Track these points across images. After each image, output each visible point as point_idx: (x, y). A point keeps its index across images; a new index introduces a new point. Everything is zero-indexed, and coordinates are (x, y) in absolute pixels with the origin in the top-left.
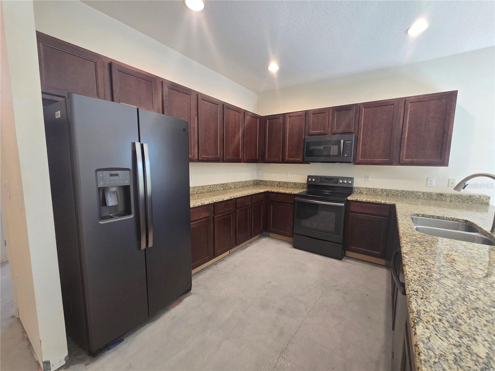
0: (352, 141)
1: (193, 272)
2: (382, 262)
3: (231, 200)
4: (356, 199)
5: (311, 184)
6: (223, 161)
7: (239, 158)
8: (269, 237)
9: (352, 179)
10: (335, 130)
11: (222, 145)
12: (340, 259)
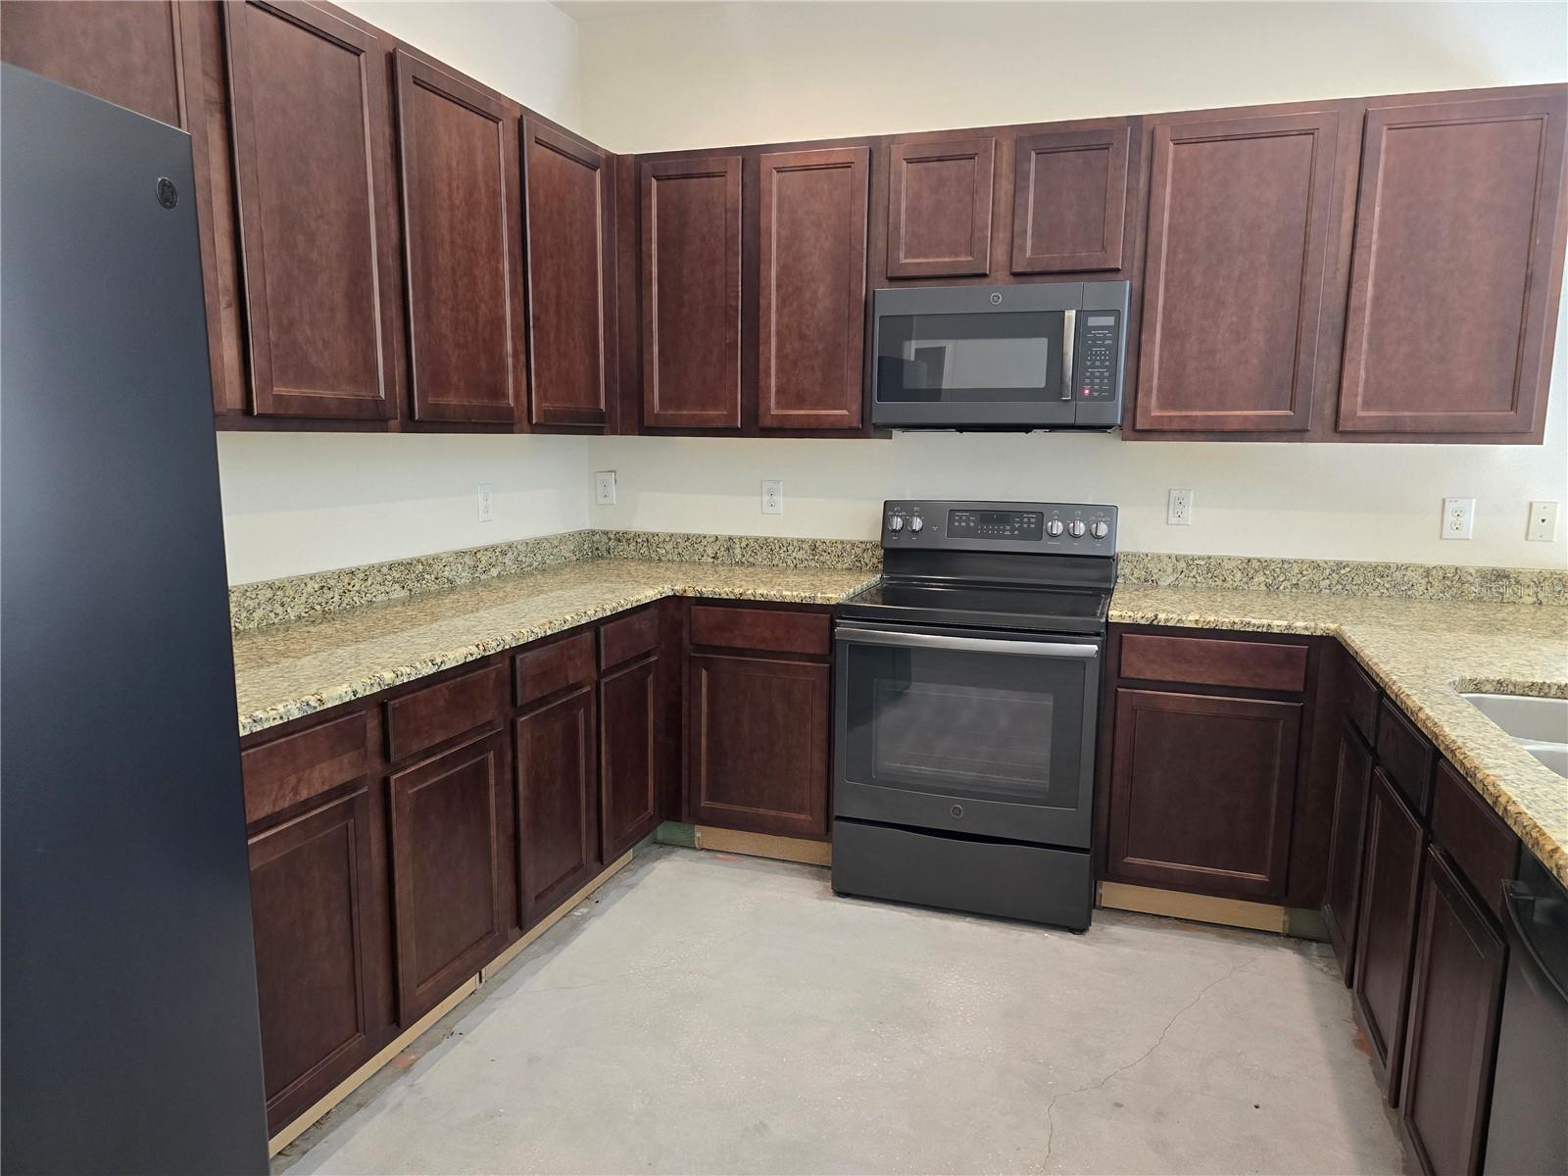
0: (1117, 314)
1: (275, 1144)
2: (1273, 916)
3: (484, 661)
4: (1150, 615)
5: (904, 543)
6: (411, 424)
7: (502, 403)
8: (690, 846)
9: (1109, 513)
10: (1028, 254)
11: (397, 324)
12: (1077, 926)
